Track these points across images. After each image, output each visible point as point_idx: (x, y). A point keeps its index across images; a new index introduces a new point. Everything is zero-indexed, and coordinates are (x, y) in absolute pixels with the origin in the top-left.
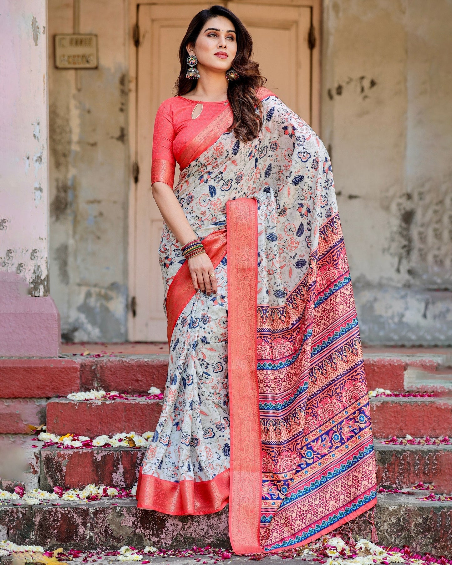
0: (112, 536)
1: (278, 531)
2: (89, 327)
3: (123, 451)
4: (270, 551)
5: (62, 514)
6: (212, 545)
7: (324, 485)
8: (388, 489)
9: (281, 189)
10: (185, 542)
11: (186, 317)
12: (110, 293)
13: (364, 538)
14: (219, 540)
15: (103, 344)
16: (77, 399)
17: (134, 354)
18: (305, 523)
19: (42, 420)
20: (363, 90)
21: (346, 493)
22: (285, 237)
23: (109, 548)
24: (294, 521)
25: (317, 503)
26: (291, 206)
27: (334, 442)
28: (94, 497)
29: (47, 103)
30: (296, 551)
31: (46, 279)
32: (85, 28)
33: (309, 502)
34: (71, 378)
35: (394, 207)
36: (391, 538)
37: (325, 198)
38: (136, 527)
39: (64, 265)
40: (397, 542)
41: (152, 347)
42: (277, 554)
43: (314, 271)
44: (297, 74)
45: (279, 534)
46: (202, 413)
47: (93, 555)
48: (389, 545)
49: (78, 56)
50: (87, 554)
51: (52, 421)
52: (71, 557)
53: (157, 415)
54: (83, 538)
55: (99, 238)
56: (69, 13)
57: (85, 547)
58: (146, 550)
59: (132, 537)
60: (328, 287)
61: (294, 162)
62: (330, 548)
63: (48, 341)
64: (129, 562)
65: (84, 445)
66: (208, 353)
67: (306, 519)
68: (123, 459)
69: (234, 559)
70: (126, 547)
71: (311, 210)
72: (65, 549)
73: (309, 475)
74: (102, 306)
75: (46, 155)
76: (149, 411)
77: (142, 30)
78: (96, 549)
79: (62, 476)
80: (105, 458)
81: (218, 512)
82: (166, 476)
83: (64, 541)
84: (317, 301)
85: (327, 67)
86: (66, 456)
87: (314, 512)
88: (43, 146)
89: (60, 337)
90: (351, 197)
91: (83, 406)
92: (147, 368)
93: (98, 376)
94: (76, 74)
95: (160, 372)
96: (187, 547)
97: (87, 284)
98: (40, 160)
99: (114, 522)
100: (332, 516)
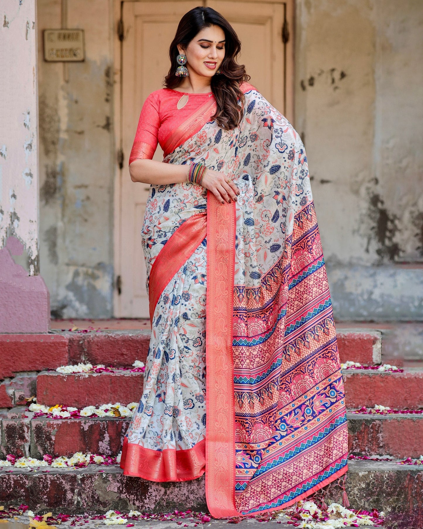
0: (98, 501)
1: (255, 498)
2: (77, 304)
3: (109, 421)
5: (51, 481)
6: (192, 509)
8: (358, 456)
9: (259, 178)
10: (167, 506)
11: (168, 295)
12: (97, 272)
13: (335, 502)
14: (199, 504)
15: (90, 320)
16: (66, 372)
17: (118, 330)
18: (280, 490)
19: (33, 392)
20: (333, 81)
21: (318, 462)
22: (262, 223)
23: (95, 512)
24: (270, 489)
25: (291, 471)
26: (267, 194)
27: (307, 416)
28: (81, 464)
29: (36, 93)
30: (272, 514)
31: (37, 259)
32: (72, 23)
33: (284, 470)
34: (60, 352)
35: (363, 191)
36: (361, 502)
37: (300, 187)
38: (121, 492)
39: (53, 245)
40: (366, 506)
41: (136, 323)
42: (254, 517)
43: (288, 255)
44: (272, 67)
45: (256, 501)
46: (183, 385)
47: (81, 519)
48: (359, 509)
49: (66, 50)
50: (74, 518)
51: (42, 392)
52: (60, 521)
53: (141, 387)
54: (71, 503)
55: (86, 220)
56: (57, 10)
57: (73, 511)
58: (131, 514)
59: (117, 502)
60: (302, 270)
61: (271, 153)
62: (303, 511)
64: (114, 526)
65: (72, 416)
66: (188, 329)
68: (109, 428)
69: (213, 522)
70: (111, 512)
71: (286, 198)
72: (54, 514)
73: (283, 446)
74: (89, 284)
75: (35, 142)
76: (133, 383)
77: (126, 25)
78: (83, 513)
79: (51, 445)
80: (92, 427)
81: (199, 478)
82: (149, 445)
83: (54, 506)
84: (291, 283)
85: (300, 60)
86: (55, 426)
87: (289, 480)
88: (33, 134)
89: (50, 314)
90: (323, 182)
91: (72, 378)
92: (132, 343)
93: (86, 350)
94: (64, 66)
95: (144, 346)
96: (169, 511)
97: (75, 264)
98: (30, 147)
99: (100, 487)
100: (305, 484)
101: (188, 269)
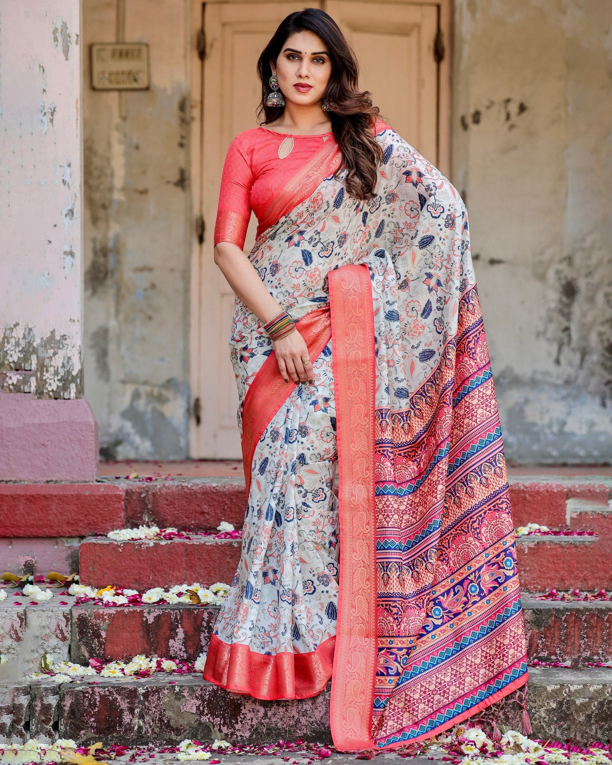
0: (168, 725)
1: (395, 718)
2: (137, 439)
3: (183, 609)
4: (385, 747)
5: (101, 697)
6: (304, 738)
7: (457, 654)
8: (546, 661)
9: (403, 254)
10: (268, 734)
11: (278, 429)
12: (165, 393)
13: (513, 730)
14: (314, 732)
15: (156, 463)
16: (121, 539)
17: (195, 477)
18: (432, 707)
19: (74, 567)
20: (508, 117)
21: (488, 665)
22: (407, 319)
23: (165, 742)
24: (417, 705)
25: (448, 679)
26: (415, 277)
27: (471, 595)
28: (144, 672)
29: (81, 137)
30: (420, 746)
31: (80, 375)
32: (132, 35)
33: (437, 678)
34: (113, 510)
35: (551, 276)
36: (551, 730)
38: (202, 713)
39: (103, 355)
40: (558, 735)
41: (222, 467)
43: (453, 363)
44: (419, 96)
45: (397, 723)
47: (143, 752)
48: (548, 739)
49: (123, 73)
50: (135, 751)
51: (87, 568)
52: (113, 755)
53: (229, 560)
54: (130, 728)
55: (150, 318)
56: (111, 15)
57: (132, 741)
58: (215, 746)
59: (196, 728)
61: (421, 218)
62: (466, 742)
63: (82, 459)
64: (192, 762)
65: (130, 602)
66: (307, 477)
67: (432, 702)
68: (184, 620)
69: (335, 758)
70: (187, 741)
71: (442, 283)
72: (105, 744)
73: (437, 641)
74: (154, 410)
75: (79, 207)
76: (219, 555)
77: (209, 37)
78: (147, 744)
79: (100, 644)
80: (159, 619)
82: (254, 646)
83: (105, 734)
85: (460, 87)
86: (106, 617)
87: (444, 692)
88: (75, 195)
89: (98, 454)
90: (493, 262)
91: (130, 547)
92: (216, 496)
93: (150, 506)
94: (120, 97)
95: (234, 501)
96: (271, 742)
97: (134, 381)
98: (71, 214)
99: (172, 706)
100: (469, 698)
101: (304, 390)
